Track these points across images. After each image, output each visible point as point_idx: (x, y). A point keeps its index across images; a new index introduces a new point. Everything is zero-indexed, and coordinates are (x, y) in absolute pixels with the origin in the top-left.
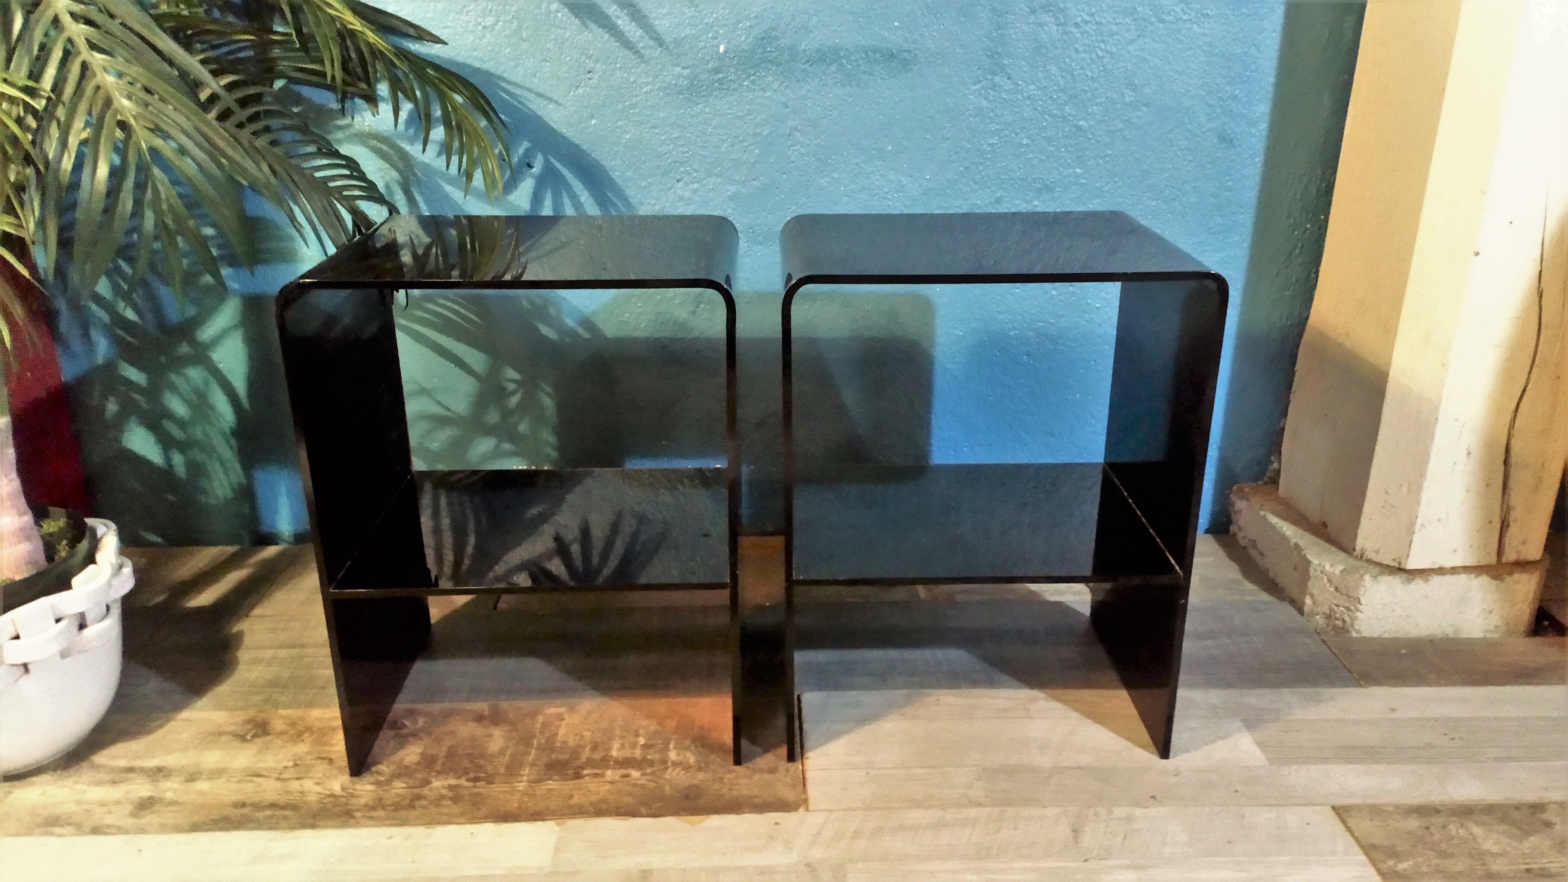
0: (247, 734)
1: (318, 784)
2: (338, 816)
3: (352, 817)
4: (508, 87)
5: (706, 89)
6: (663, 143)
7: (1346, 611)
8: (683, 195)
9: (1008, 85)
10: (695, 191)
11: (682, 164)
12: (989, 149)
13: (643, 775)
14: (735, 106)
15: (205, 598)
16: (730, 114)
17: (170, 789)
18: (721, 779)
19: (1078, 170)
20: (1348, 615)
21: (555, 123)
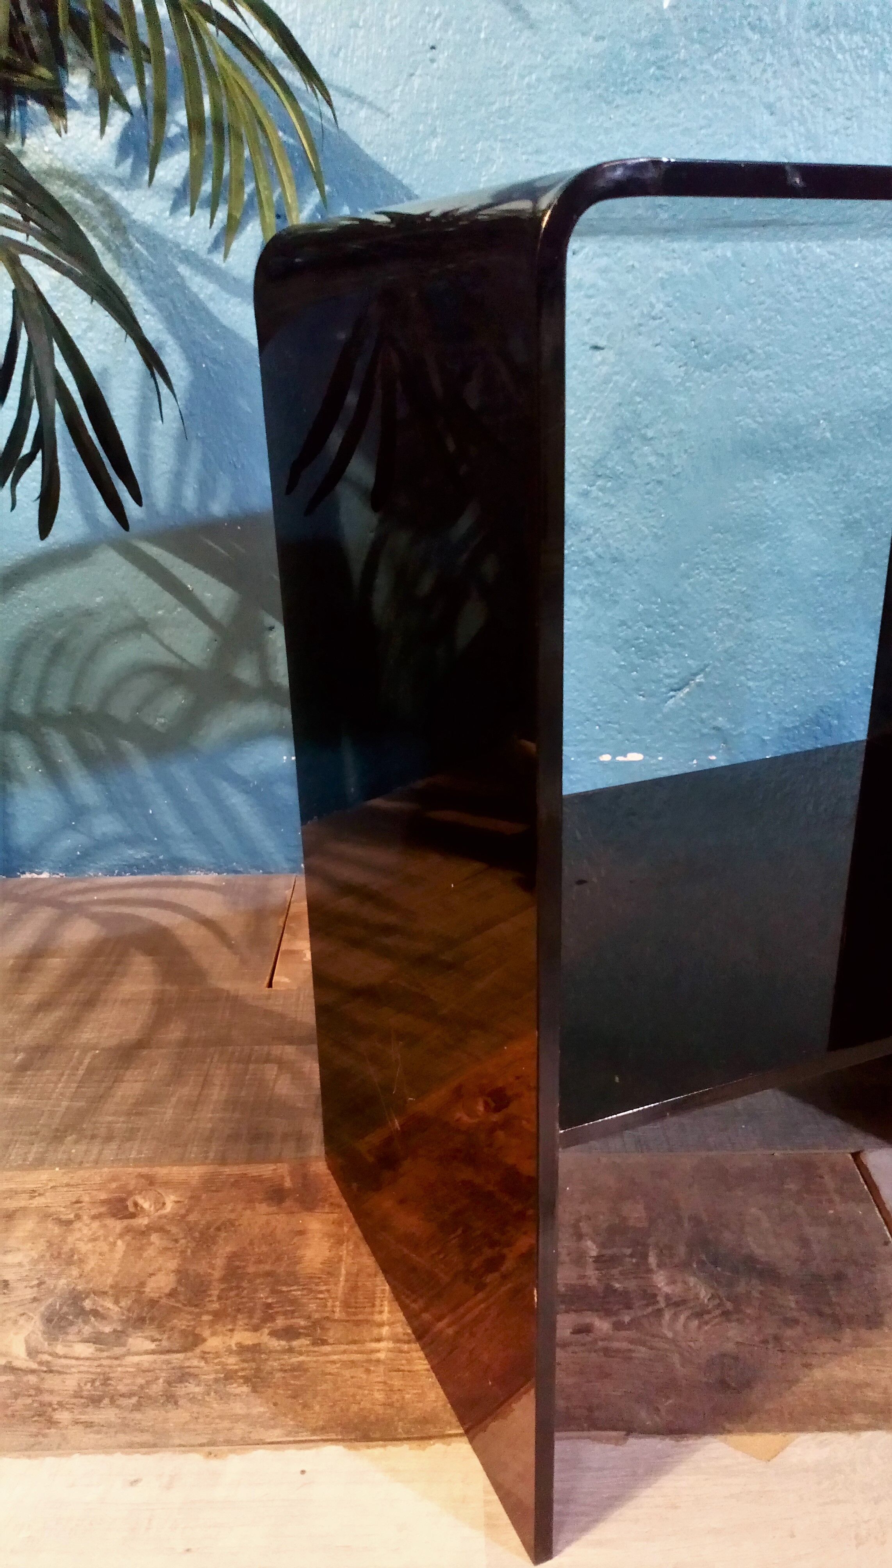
5: (634, 79)
13: (618, 1326)
21: (370, 144)
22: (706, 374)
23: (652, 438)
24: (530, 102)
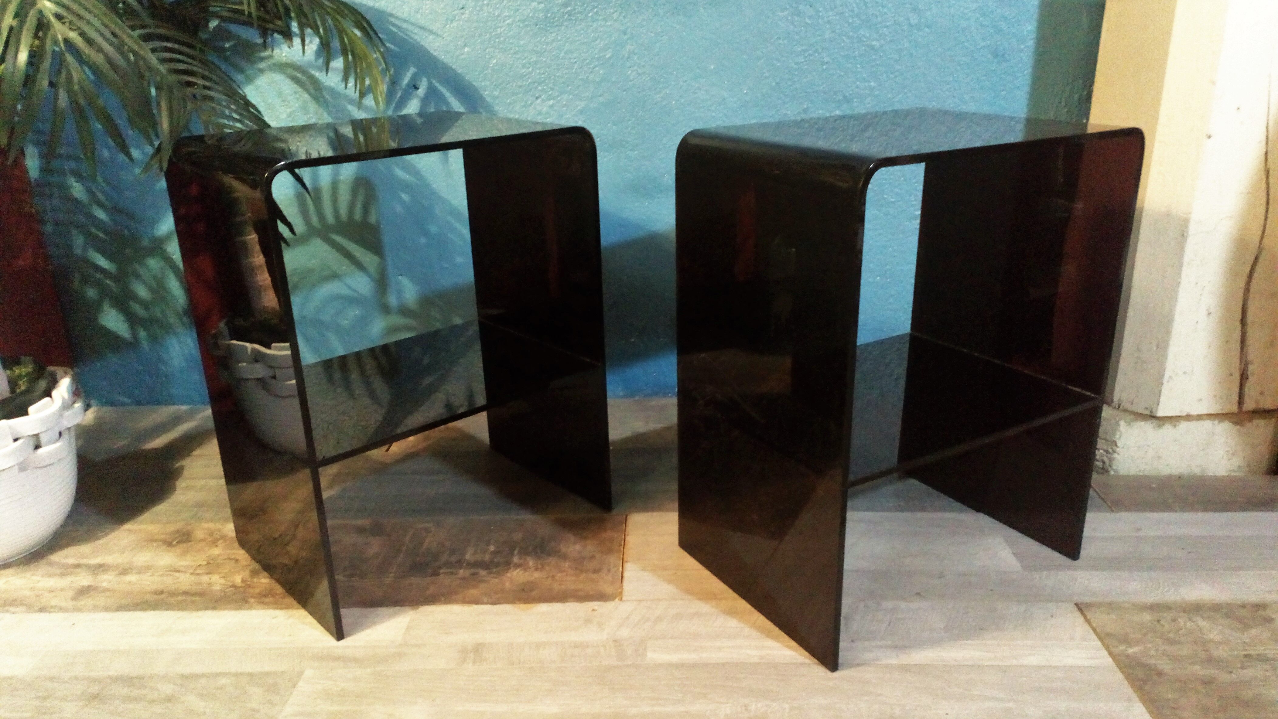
0: (173, 541)
1: (224, 577)
2: (236, 601)
3: (247, 602)
4: (396, 22)
5: (558, 20)
6: (524, 66)
7: (1105, 453)
8: (541, 110)
9: (810, 11)
10: (551, 107)
11: (539, 84)
12: (795, 66)
14: (582, 34)
15: (158, 442)
16: (578, 41)
17: (106, 580)
18: (553, 577)
19: (872, 84)
20: (1107, 457)
21: (435, 50)
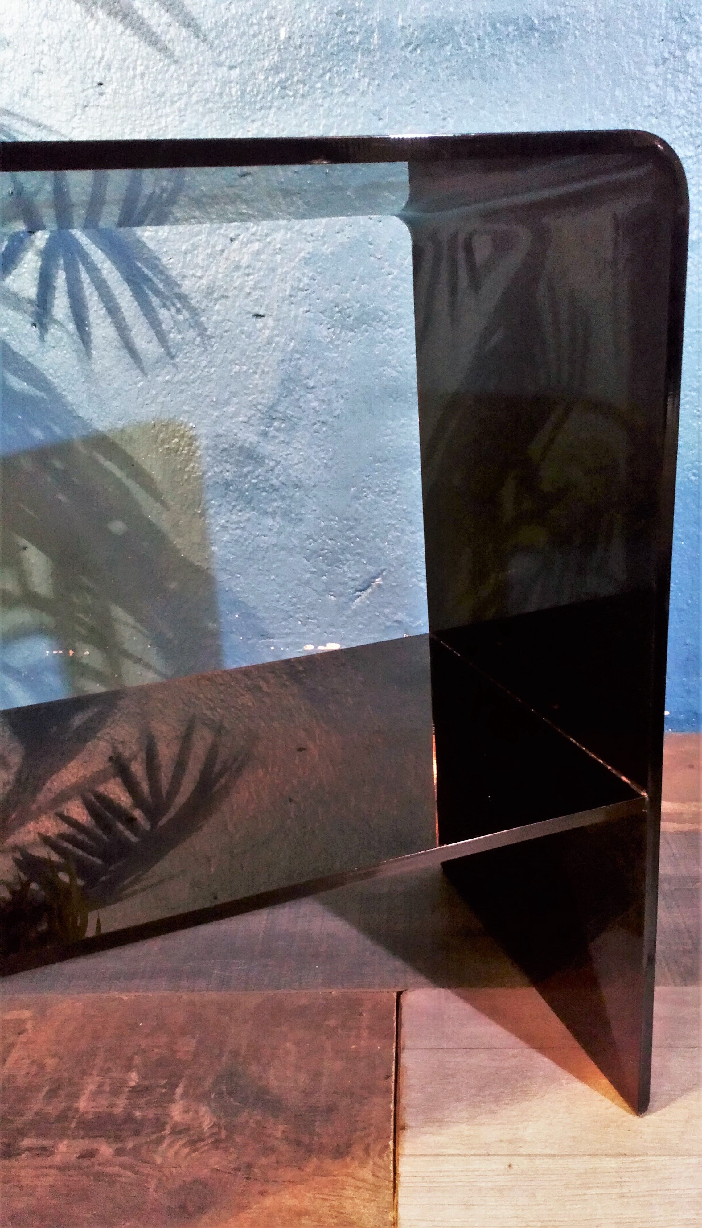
5: (263, 98)
22: (352, 334)
23: (313, 388)
24: (183, 122)
